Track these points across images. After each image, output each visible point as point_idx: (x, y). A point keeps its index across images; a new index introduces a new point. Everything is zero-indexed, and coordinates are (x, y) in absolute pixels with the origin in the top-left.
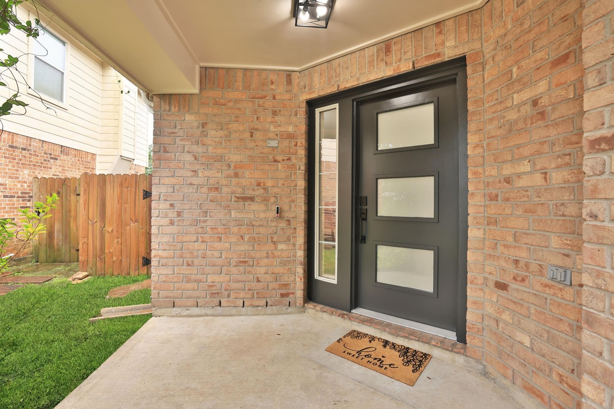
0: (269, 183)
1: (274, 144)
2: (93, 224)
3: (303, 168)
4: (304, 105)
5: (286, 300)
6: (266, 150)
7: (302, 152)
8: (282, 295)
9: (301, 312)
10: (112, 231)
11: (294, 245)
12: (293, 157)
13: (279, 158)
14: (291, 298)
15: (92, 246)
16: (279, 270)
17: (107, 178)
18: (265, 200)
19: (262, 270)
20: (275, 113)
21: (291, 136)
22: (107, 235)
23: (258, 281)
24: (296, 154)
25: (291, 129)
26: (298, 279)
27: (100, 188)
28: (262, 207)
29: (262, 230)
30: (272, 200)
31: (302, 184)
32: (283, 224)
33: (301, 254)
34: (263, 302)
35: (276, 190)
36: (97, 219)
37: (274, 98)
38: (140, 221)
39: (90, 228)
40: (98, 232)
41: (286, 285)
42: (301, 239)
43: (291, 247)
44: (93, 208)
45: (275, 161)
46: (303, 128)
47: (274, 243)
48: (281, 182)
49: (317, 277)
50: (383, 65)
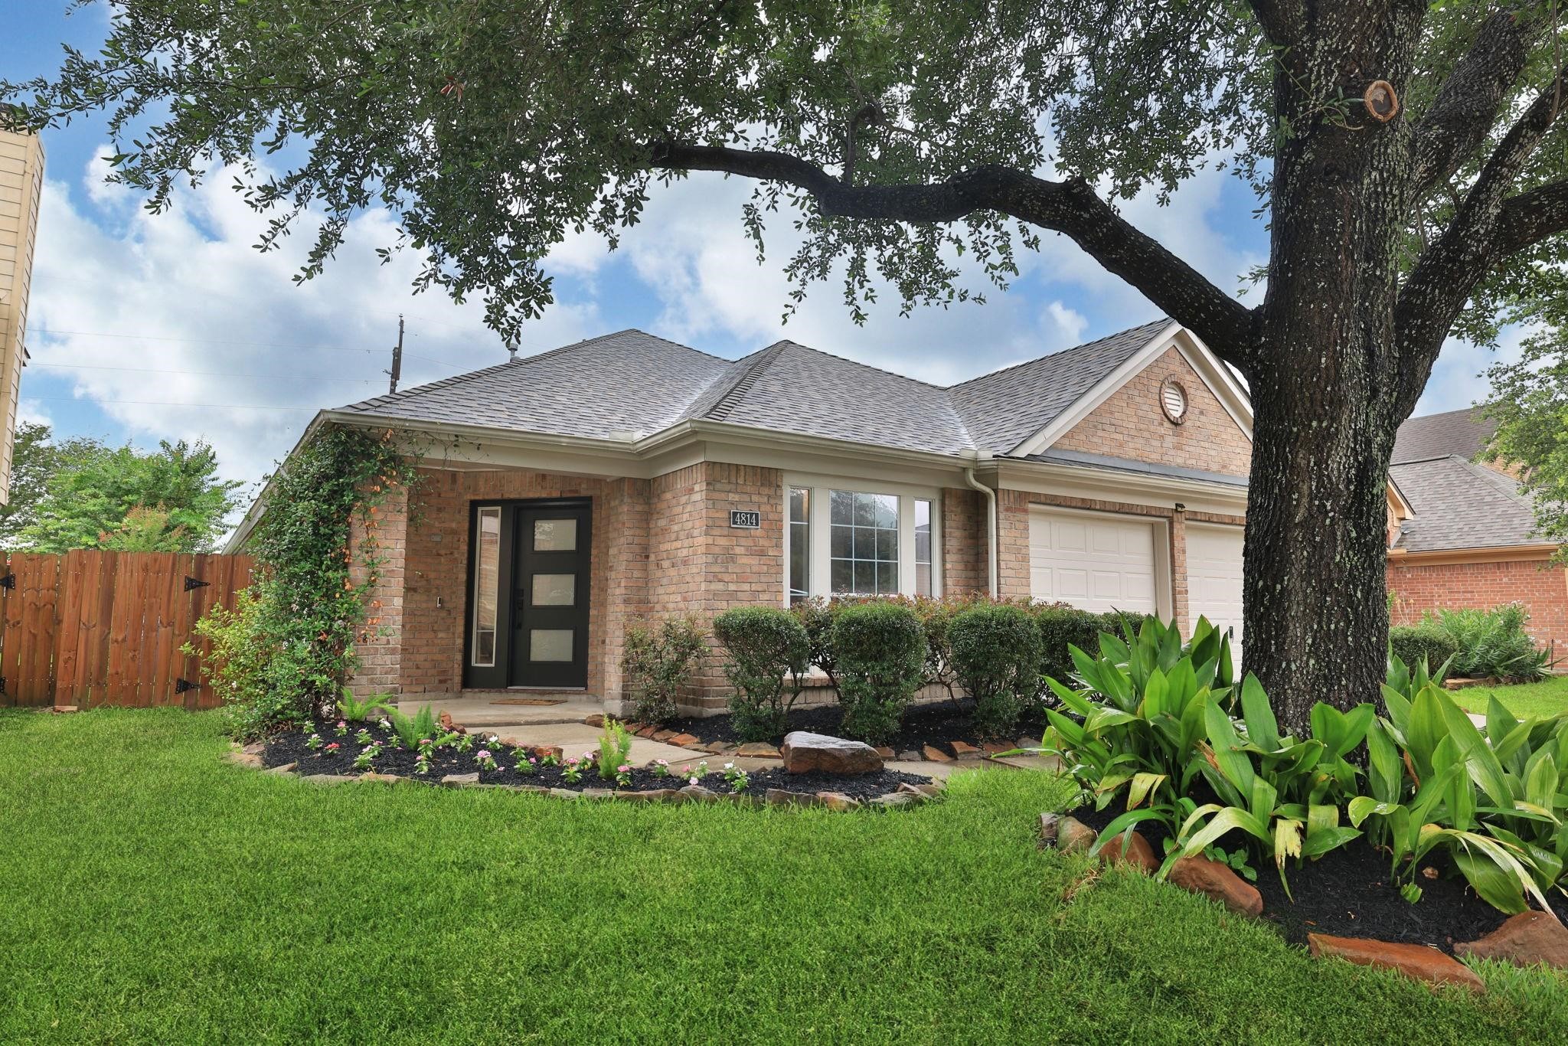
0: (432, 575)
1: (438, 539)
2: (88, 629)
3: (465, 562)
4: (468, 504)
5: (444, 686)
6: (430, 545)
7: (464, 548)
8: (441, 682)
9: (457, 698)
10: (124, 640)
11: (454, 634)
12: (456, 551)
13: (443, 552)
14: (449, 684)
15: (82, 663)
16: (438, 657)
17: (120, 557)
18: (428, 591)
19: (422, 657)
20: (439, 510)
21: (454, 532)
22: (112, 648)
23: (418, 668)
24: (458, 548)
25: (454, 525)
26: (456, 666)
27: (106, 571)
28: (424, 597)
29: (423, 619)
30: (434, 591)
31: (463, 577)
32: (444, 614)
33: (460, 642)
34: (421, 688)
35: (438, 582)
36: (96, 619)
37: (439, 495)
38: (177, 624)
39: (82, 635)
40: (96, 641)
41: (444, 672)
42: (460, 629)
43: (451, 635)
44: (90, 605)
45: (439, 555)
46: (466, 525)
47: (435, 631)
48: (443, 575)
49: (474, 664)
50: (539, 488)
